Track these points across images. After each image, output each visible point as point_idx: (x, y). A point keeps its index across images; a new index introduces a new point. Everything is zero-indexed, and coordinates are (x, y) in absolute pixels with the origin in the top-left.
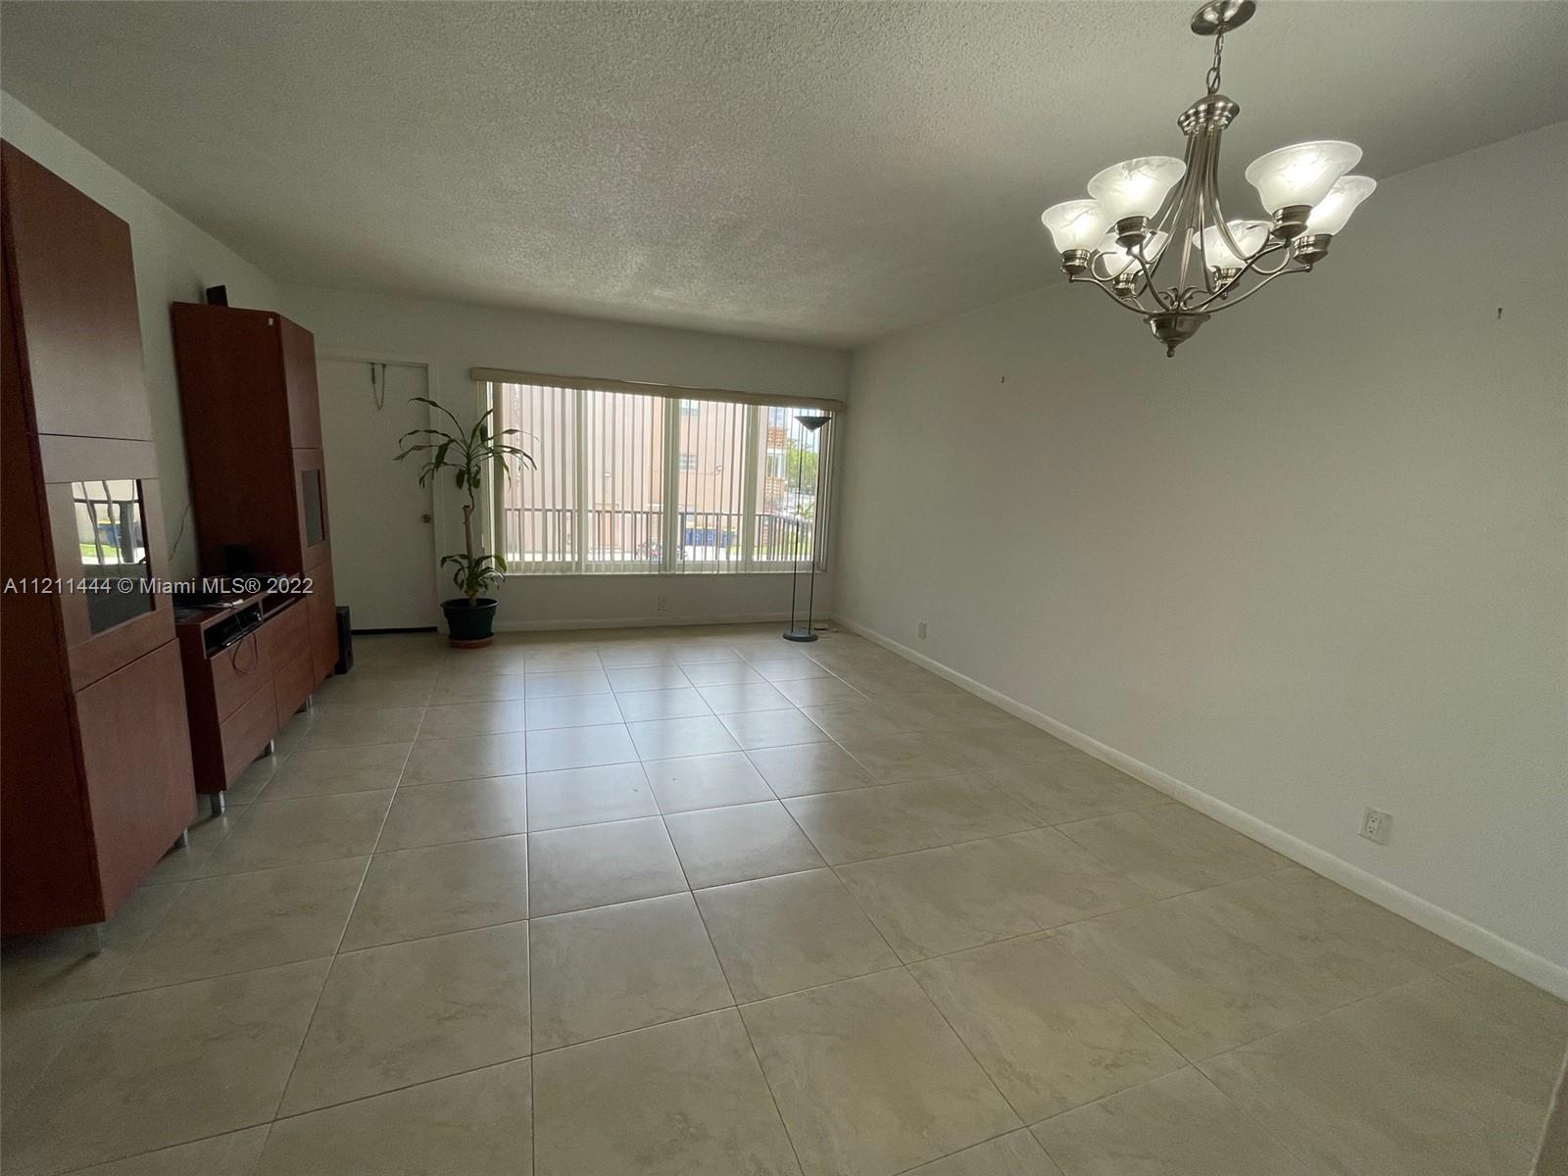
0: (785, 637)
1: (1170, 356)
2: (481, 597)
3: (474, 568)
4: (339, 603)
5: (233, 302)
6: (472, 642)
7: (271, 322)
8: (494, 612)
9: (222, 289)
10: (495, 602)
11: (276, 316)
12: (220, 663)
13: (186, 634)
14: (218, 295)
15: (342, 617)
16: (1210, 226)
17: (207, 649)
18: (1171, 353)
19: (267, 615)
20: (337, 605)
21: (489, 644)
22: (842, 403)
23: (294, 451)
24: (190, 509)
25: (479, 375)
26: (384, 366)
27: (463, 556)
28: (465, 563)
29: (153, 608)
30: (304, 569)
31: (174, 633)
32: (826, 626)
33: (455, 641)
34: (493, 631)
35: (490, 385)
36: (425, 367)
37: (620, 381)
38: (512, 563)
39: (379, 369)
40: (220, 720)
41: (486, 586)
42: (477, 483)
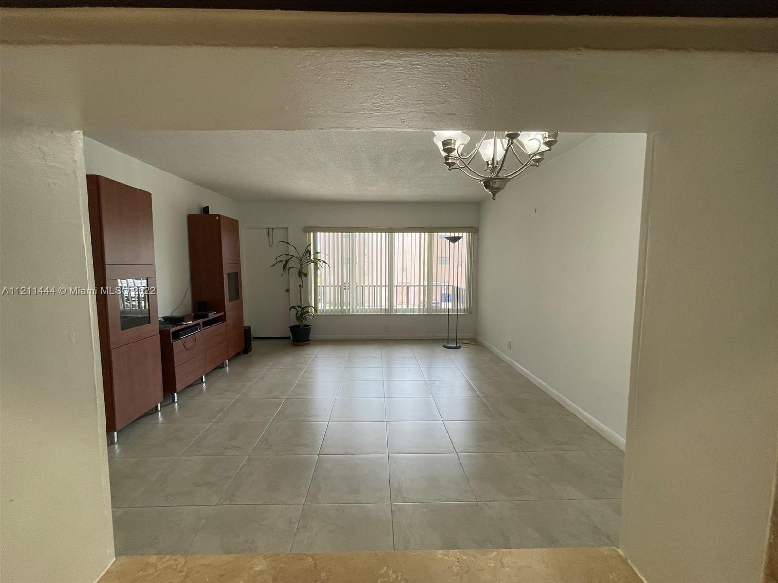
0: (444, 346)
1: (494, 199)
2: (305, 323)
3: (302, 311)
4: (245, 325)
5: (211, 212)
6: (300, 343)
7: (217, 218)
8: (310, 331)
9: (207, 208)
10: (310, 326)
11: (219, 215)
12: (177, 345)
13: (164, 334)
14: (206, 210)
15: (247, 331)
16: (489, 139)
17: (172, 339)
18: (494, 198)
19: (204, 328)
20: (245, 326)
21: (309, 344)
22: (476, 228)
23: (224, 265)
24: (190, 288)
25: (307, 230)
26: (273, 229)
27: (298, 306)
28: (299, 309)
29: (150, 323)
30: (226, 311)
31: (158, 332)
32: (468, 342)
33: (295, 343)
34: (310, 339)
35: (312, 234)
36: (287, 229)
37: (365, 228)
38: (320, 309)
39: (271, 230)
40: (175, 366)
41: (306, 319)
42: (306, 275)
